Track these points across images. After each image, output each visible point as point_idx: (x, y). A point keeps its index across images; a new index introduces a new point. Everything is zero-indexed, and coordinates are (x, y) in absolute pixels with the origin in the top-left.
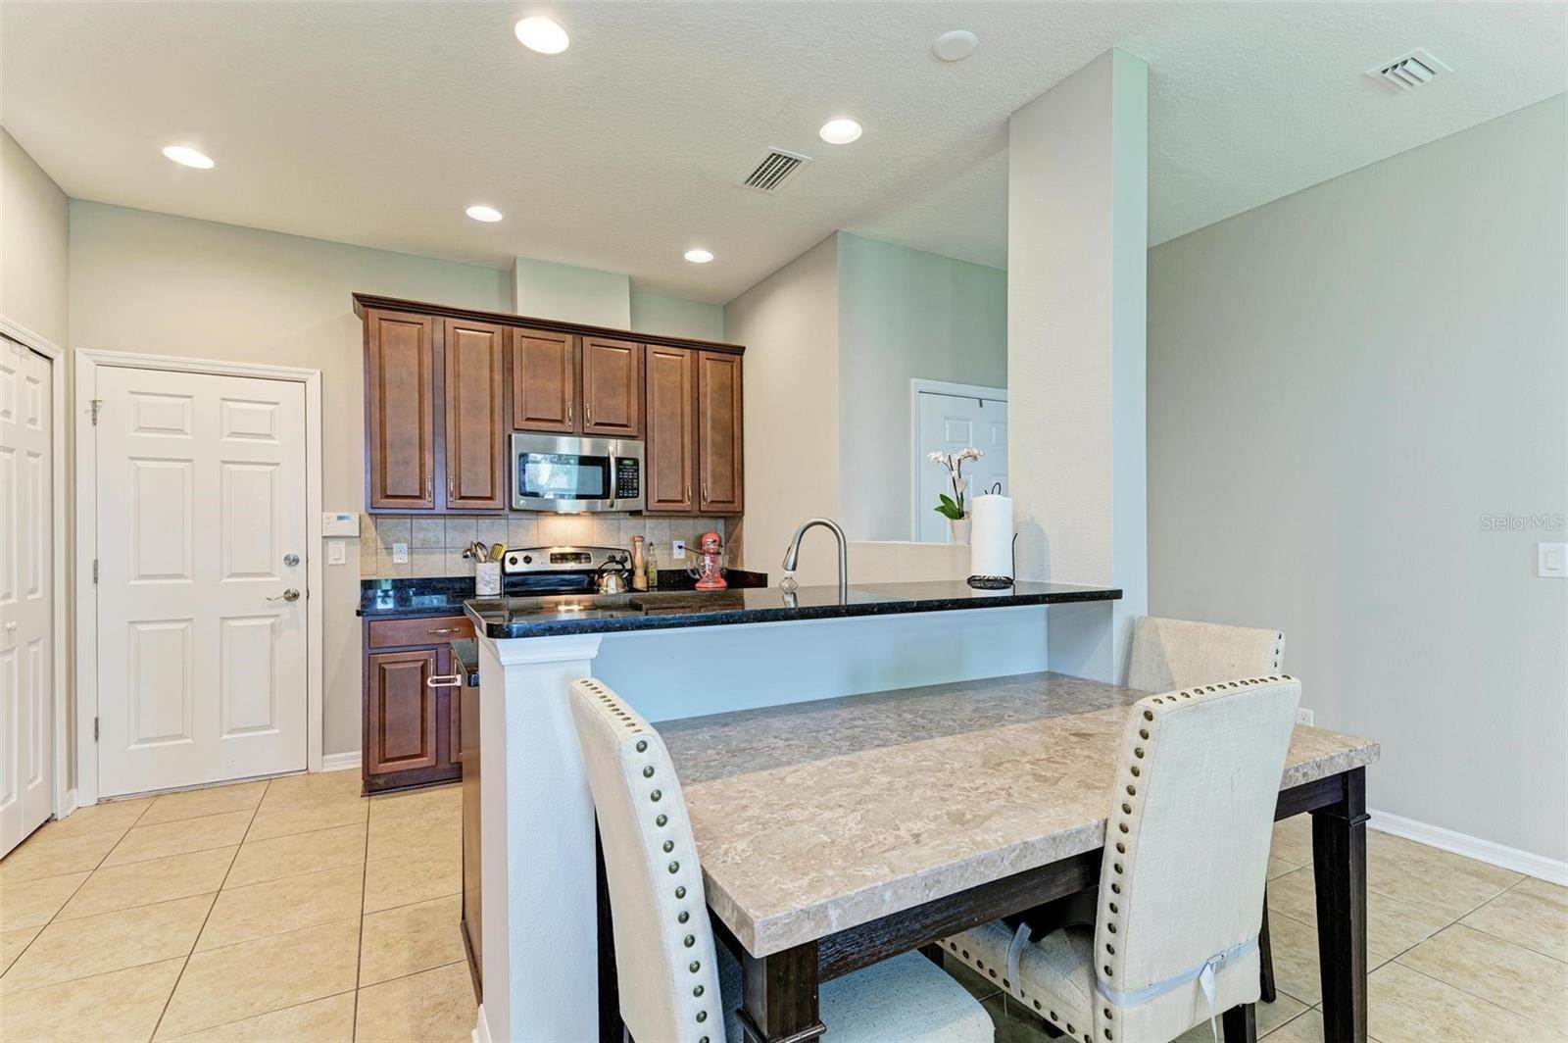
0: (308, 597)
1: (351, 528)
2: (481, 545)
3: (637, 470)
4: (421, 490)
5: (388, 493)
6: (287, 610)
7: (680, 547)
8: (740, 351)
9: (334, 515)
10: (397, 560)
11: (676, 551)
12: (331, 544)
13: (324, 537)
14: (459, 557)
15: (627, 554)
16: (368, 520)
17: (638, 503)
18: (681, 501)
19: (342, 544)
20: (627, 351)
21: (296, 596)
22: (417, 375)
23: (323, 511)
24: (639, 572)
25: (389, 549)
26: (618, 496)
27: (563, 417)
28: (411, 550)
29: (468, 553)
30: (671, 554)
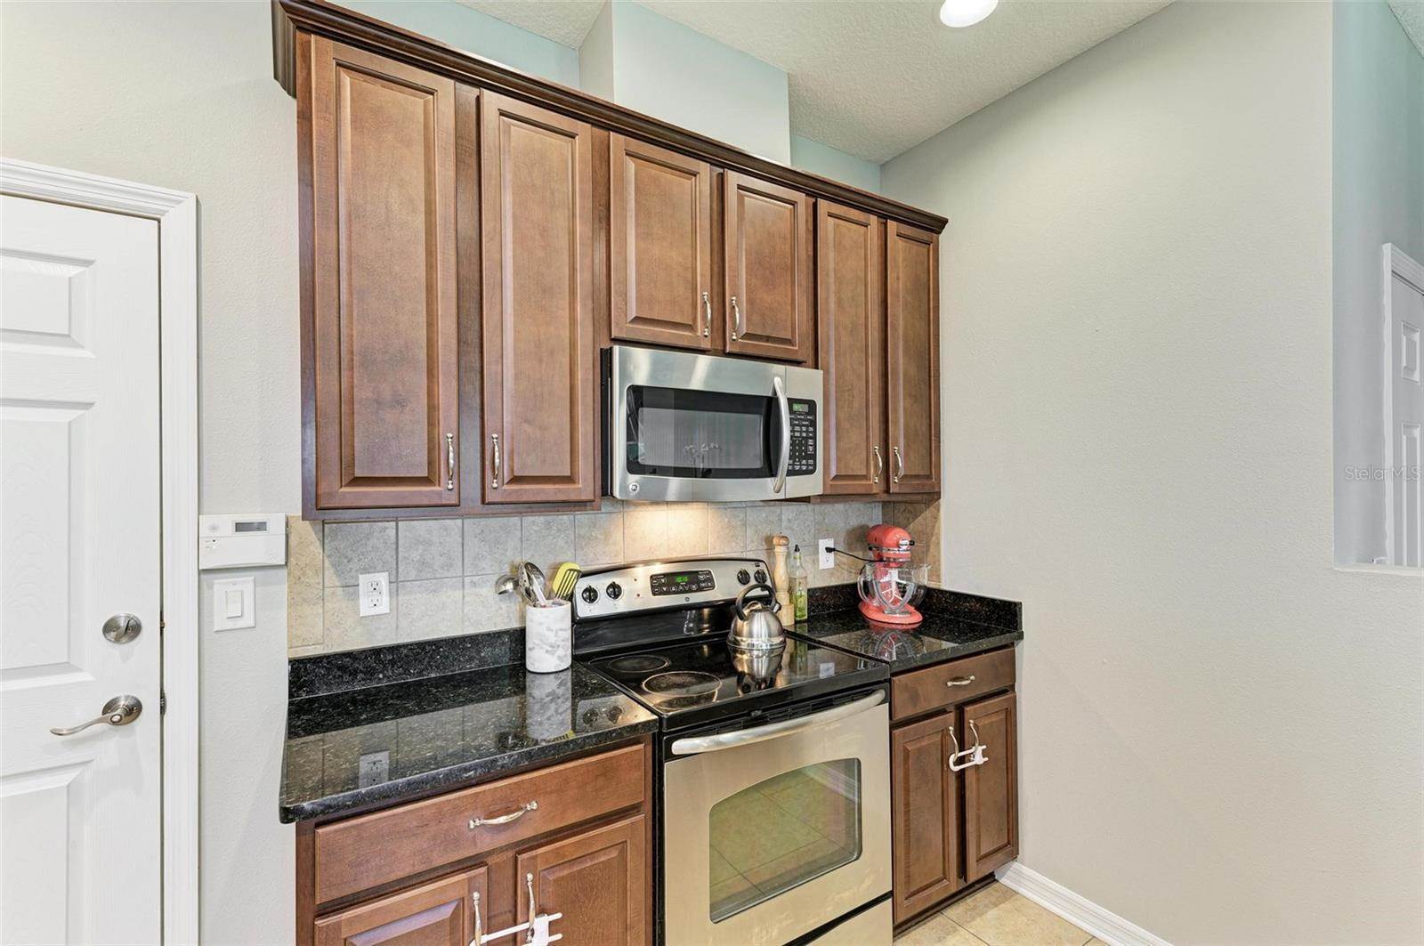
0: (163, 709)
1: (266, 547)
2: (531, 567)
3: (813, 423)
4: (430, 463)
5: (358, 473)
6: (113, 746)
7: (829, 550)
8: (938, 224)
9: (227, 522)
10: (365, 608)
11: (823, 554)
12: (220, 585)
13: (201, 572)
14: (488, 591)
15: (762, 567)
16: (306, 530)
17: (811, 485)
18: (865, 477)
19: (246, 583)
20: (791, 206)
21: (134, 710)
22: (422, 208)
23: (199, 514)
24: (782, 597)
25: (351, 588)
26: (790, 473)
27: (695, 319)
28: (396, 583)
29: (509, 586)
30: (816, 561)
